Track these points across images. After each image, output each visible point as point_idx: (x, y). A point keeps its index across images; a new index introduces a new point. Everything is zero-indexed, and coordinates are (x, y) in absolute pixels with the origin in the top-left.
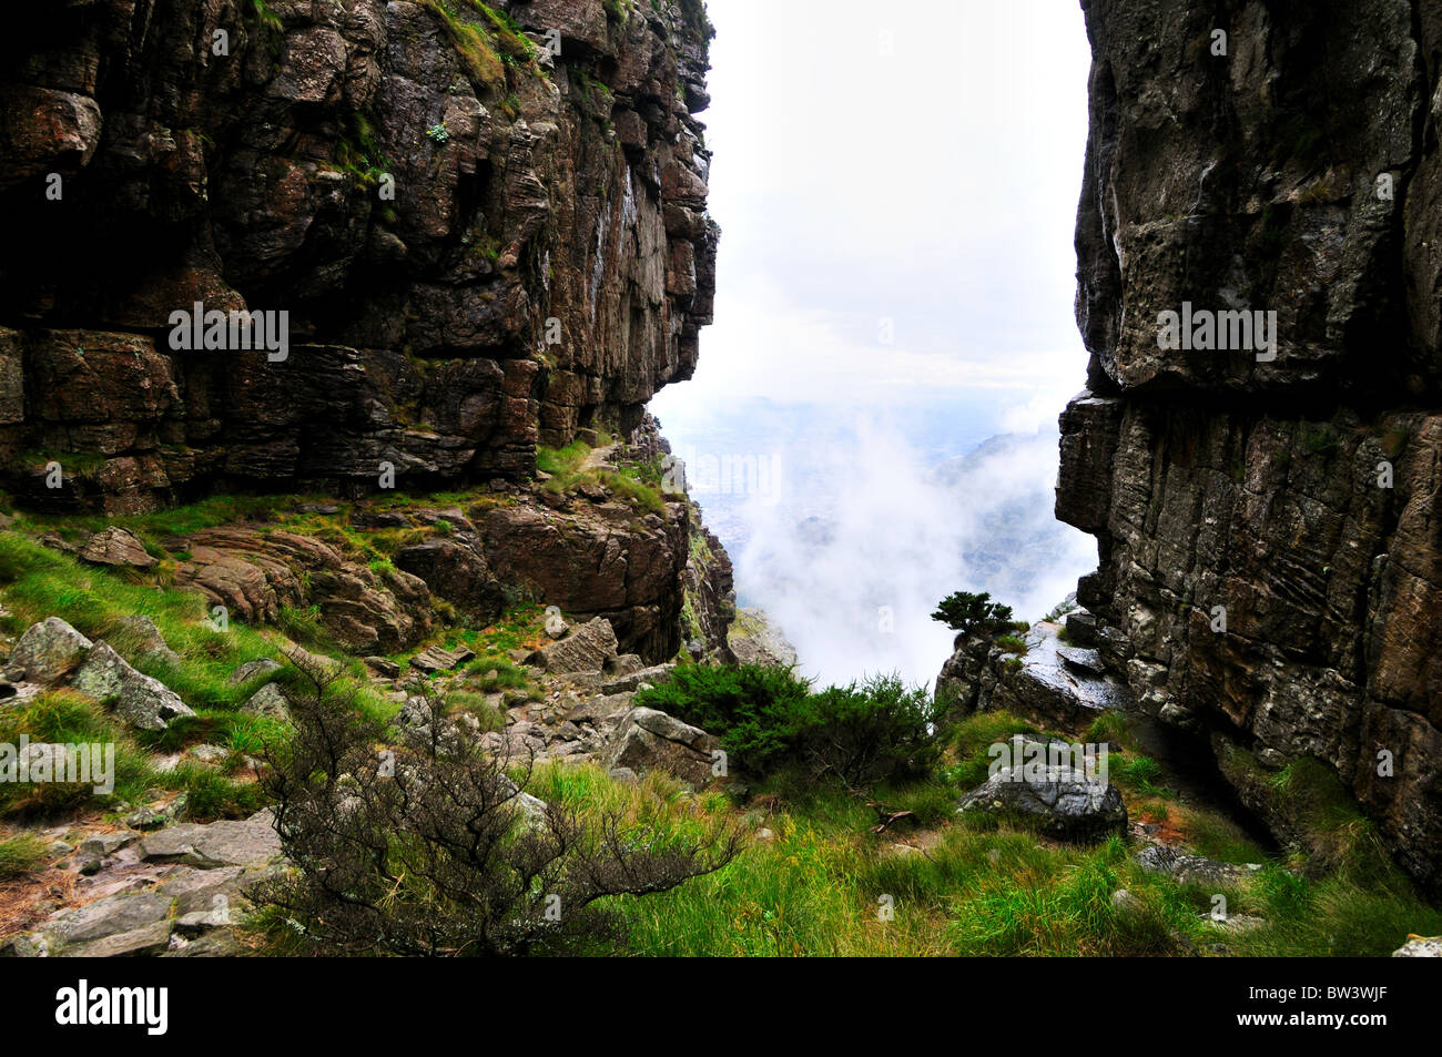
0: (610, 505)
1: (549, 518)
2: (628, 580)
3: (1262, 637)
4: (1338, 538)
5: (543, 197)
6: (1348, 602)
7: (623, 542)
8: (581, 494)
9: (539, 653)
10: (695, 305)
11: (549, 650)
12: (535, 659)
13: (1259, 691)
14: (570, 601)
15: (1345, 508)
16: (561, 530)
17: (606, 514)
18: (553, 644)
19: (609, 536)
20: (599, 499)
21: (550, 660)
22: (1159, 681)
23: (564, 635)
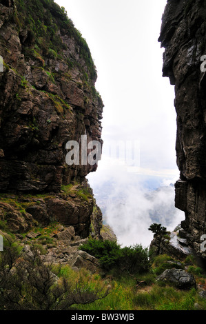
0: (76, 199)
1: (62, 201)
2: (79, 217)
5: (68, 134)
7: (78, 207)
8: (70, 196)
9: (56, 234)
11: (59, 234)
12: (55, 236)
14: (65, 222)
16: (65, 204)
17: (75, 201)
18: (60, 232)
19: (75, 206)
20: (74, 197)
21: (59, 237)
23: (63, 230)
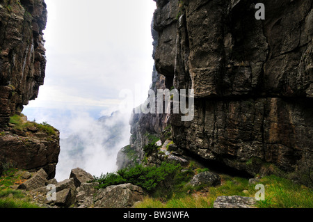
0: (39, 133)
1: (20, 139)
2: (47, 156)
3: (238, 138)
4: (254, 119)
5: (20, 37)
6: (259, 129)
7: (46, 144)
8: (29, 130)
9: (23, 184)
10: (39, 79)
11: (26, 182)
12: (22, 187)
13: (238, 148)
14: (27, 166)
15: (255, 114)
16: (23, 143)
17: (38, 136)
18: (27, 181)
19: (41, 143)
20: (36, 131)
21: (27, 186)
22: (207, 152)
23: (30, 177)
